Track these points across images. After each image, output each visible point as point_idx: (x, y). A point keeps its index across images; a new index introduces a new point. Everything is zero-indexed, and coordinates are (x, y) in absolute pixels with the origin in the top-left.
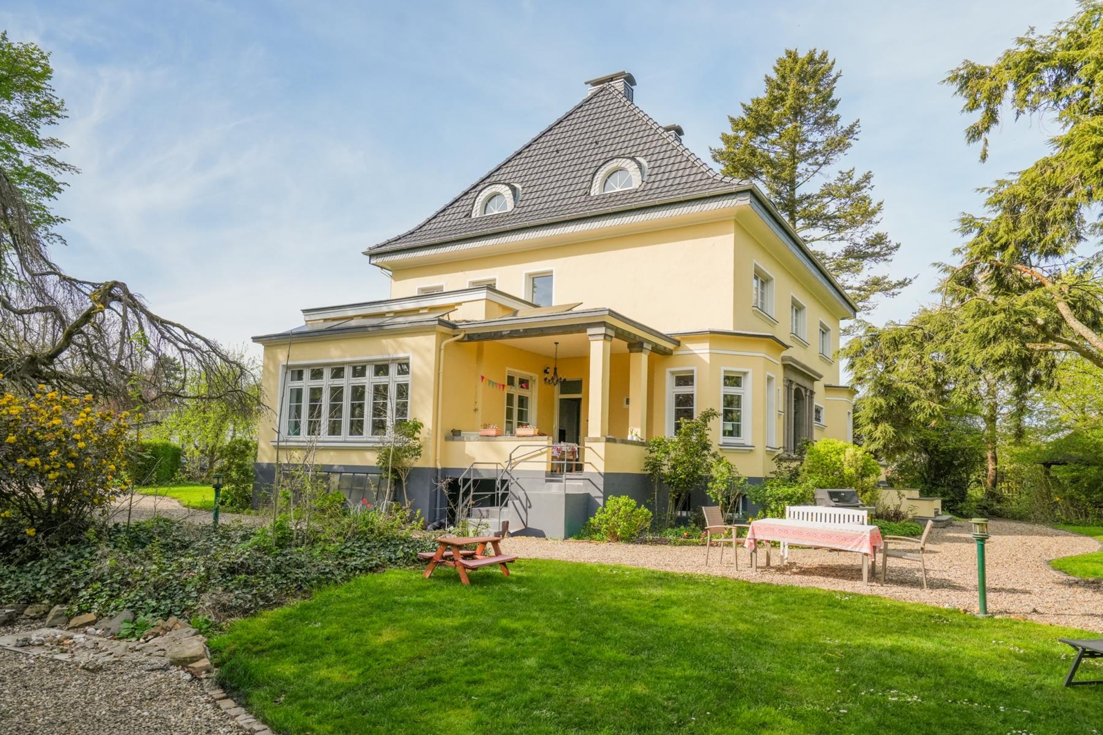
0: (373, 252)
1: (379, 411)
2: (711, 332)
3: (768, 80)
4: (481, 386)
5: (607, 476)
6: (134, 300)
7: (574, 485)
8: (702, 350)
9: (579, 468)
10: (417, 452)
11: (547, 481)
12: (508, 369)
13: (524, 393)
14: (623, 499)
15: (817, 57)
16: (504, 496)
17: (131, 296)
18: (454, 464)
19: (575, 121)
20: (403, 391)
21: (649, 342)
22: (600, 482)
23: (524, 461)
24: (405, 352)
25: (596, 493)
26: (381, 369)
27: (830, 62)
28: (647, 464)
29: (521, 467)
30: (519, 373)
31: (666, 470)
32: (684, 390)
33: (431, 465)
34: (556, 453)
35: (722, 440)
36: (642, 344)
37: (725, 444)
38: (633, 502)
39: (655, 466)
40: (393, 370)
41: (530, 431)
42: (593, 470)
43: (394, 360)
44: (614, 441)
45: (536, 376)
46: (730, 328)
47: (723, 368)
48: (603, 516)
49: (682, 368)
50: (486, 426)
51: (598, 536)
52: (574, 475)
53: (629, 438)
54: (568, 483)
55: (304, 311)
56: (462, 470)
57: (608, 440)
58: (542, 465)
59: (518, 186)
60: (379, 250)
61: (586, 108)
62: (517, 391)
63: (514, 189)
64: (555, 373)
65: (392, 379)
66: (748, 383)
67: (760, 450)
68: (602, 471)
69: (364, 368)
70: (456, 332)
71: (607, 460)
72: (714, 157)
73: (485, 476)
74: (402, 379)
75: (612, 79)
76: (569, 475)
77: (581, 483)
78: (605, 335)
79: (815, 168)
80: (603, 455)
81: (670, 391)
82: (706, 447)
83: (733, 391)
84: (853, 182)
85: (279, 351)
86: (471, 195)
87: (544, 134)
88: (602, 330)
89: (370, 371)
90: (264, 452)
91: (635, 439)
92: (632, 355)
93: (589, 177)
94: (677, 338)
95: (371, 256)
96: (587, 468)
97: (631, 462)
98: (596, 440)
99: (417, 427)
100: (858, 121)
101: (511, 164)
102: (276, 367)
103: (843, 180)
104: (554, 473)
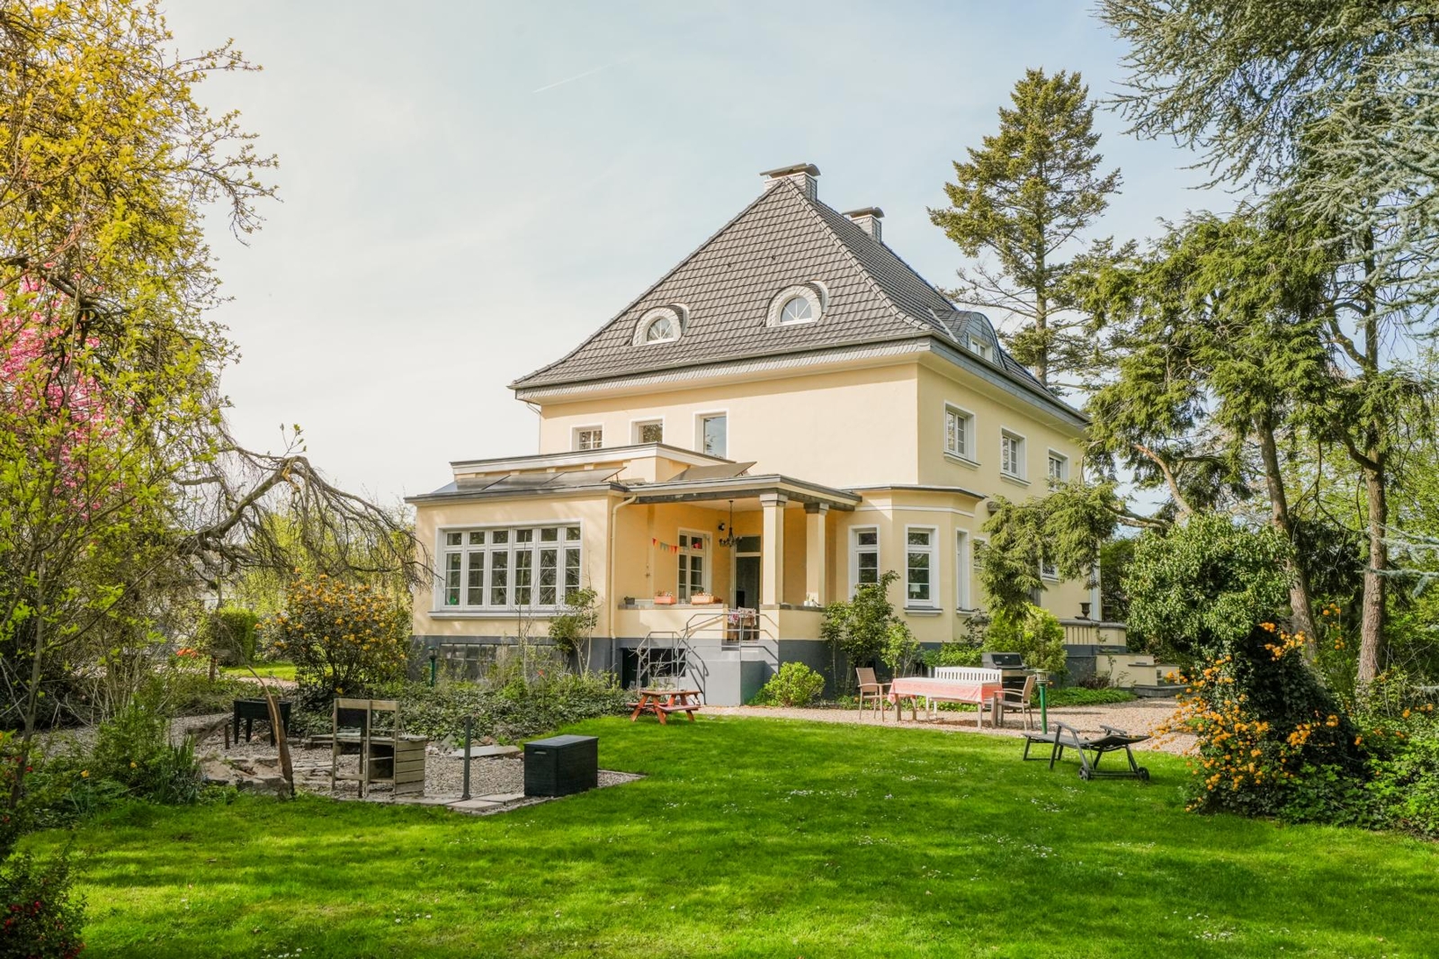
0: (520, 385)
1: (548, 578)
2: (893, 488)
3: (1004, 114)
4: (653, 549)
5: (781, 643)
6: (315, 474)
7: (750, 653)
8: (884, 506)
9: (756, 636)
10: (592, 621)
11: (724, 649)
12: (680, 529)
13: (697, 553)
14: (797, 665)
15: (1067, 81)
16: (682, 665)
17: (312, 471)
18: (628, 633)
19: (749, 226)
20: (573, 556)
21: (826, 501)
22: (775, 649)
23: (700, 629)
24: (576, 516)
25: (772, 661)
26: (549, 534)
27: (1083, 88)
28: (825, 630)
29: (697, 635)
30: (691, 532)
31: (844, 636)
32: (868, 549)
33: (606, 635)
34: (732, 620)
35: (908, 602)
36: (818, 504)
37: (910, 608)
38: (806, 668)
39: (832, 632)
40: (562, 534)
41: (706, 598)
42: (768, 638)
43: (562, 525)
44: (789, 608)
45: (710, 534)
46: (914, 483)
47: (907, 526)
48: (777, 682)
49: (865, 526)
50: (660, 594)
51: (772, 702)
52: (750, 643)
53: (806, 604)
54: (743, 650)
55: (453, 464)
56: (638, 640)
57: (782, 607)
58: (718, 633)
59: (685, 307)
60: (526, 384)
61: (762, 208)
62: (690, 552)
63: (680, 313)
64: (731, 534)
65: (561, 545)
66: (935, 540)
67: (949, 613)
68: (777, 638)
69: (530, 532)
70: (627, 495)
71: (781, 627)
72: (934, 220)
73: (661, 646)
74: (573, 544)
75: (791, 171)
76: (743, 643)
77: (756, 651)
78: (778, 502)
79: (1067, 231)
80: (777, 622)
81: (853, 550)
82: (887, 611)
83: (919, 549)
84: (1114, 252)
85: (435, 512)
86: (631, 316)
87: (712, 241)
88: (774, 496)
89: (536, 535)
90: (420, 624)
91: (811, 604)
92: (809, 516)
93: (765, 303)
94: (859, 493)
95: (518, 390)
96: (763, 636)
97: (807, 628)
98: (771, 607)
99: (591, 595)
100: (1118, 170)
101: (676, 277)
102: (432, 531)
103: (1100, 250)
104: (730, 642)
